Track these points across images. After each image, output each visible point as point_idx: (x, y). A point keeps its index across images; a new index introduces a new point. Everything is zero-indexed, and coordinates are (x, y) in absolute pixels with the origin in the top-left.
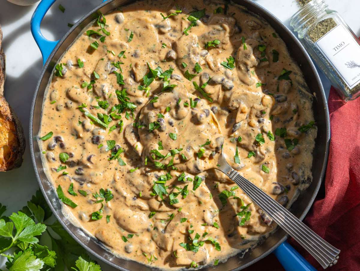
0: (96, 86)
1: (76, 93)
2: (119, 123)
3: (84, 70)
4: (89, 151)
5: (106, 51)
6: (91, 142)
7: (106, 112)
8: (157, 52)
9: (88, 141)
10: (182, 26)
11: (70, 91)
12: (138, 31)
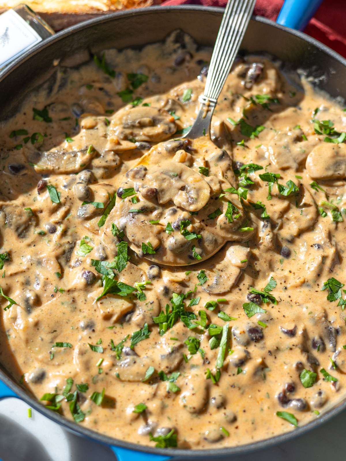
0: (167, 367)
1: (194, 397)
2: (212, 309)
3: (148, 399)
4: (279, 340)
5: (101, 376)
6: (262, 342)
7: (203, 338)
8: (72, 295)
9: (264, 347)
10: (16, 274)
11: (194, 408)
12: (47, 337)
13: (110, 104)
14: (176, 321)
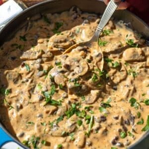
0: (70, 131)
1: (80, 142)
2: (87, 109)
3: (63, 143)
4: (112, 120)
6: (106, 122)
8: (34, 104)
13: (49, 34)
14: (73, 114)
